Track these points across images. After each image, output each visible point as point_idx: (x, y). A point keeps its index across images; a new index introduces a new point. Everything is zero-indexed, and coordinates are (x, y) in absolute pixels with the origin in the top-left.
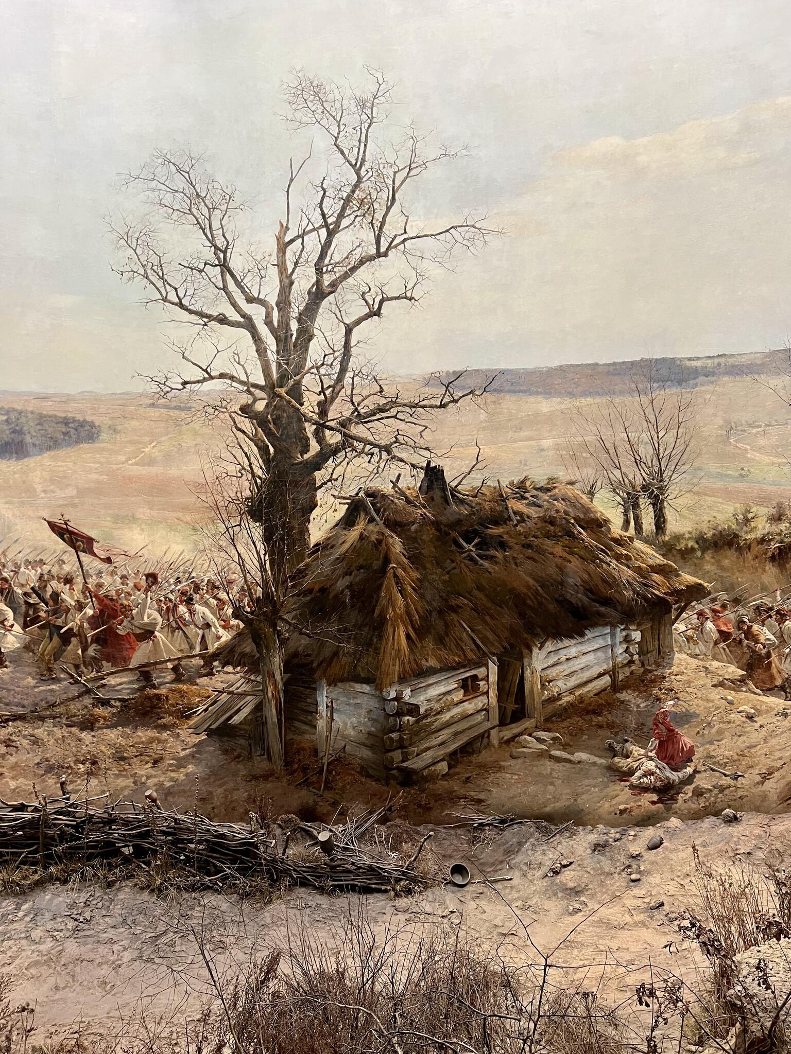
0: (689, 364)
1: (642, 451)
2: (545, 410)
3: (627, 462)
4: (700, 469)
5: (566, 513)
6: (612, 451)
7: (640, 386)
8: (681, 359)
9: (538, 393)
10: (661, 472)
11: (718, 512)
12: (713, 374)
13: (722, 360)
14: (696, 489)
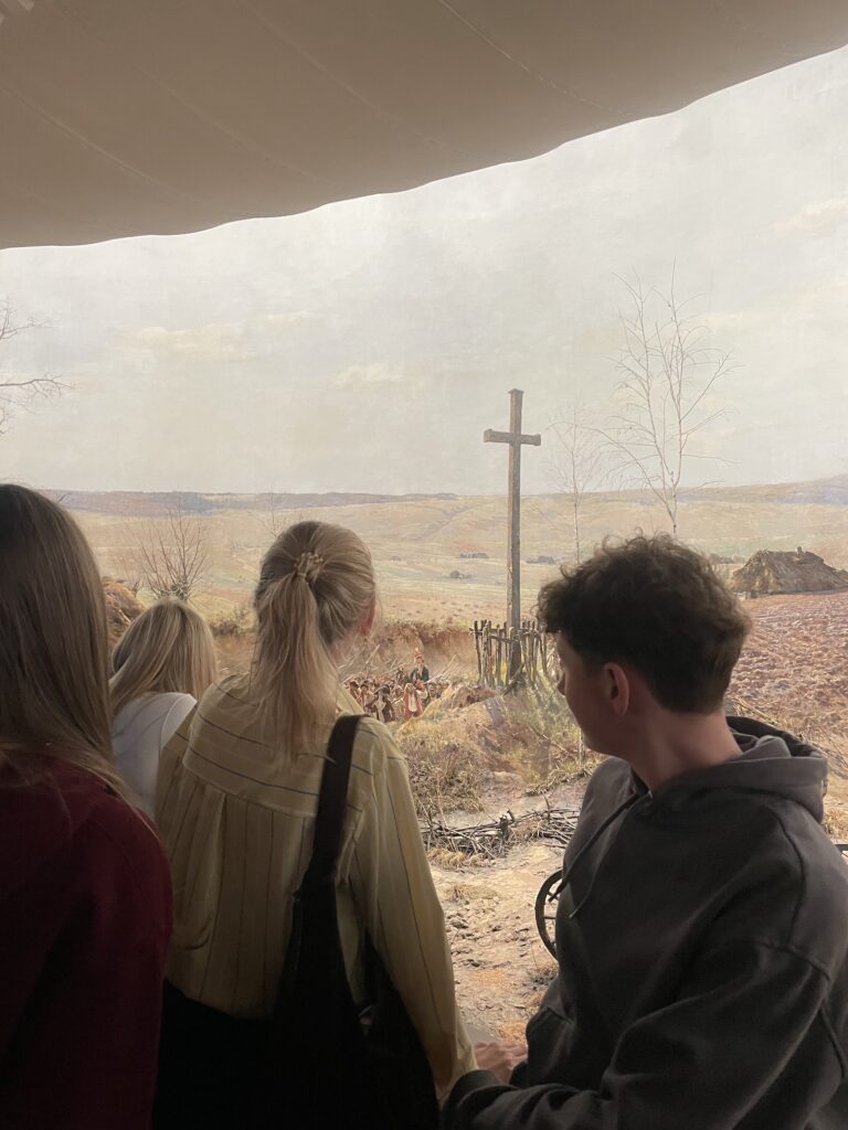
0: (207, 498)
1: (172, 559)
2: (103, 524)
3: (161, 567)
4: (212, 576)
5: (116, 604)
6: (151, 558)
7: (173, 511)
8: (201, 494)
9: (98, 511)
10: (185, 577)
11: (224, 608)
12: (222, 507)
13: (229, 497)
14: (210, 591)
